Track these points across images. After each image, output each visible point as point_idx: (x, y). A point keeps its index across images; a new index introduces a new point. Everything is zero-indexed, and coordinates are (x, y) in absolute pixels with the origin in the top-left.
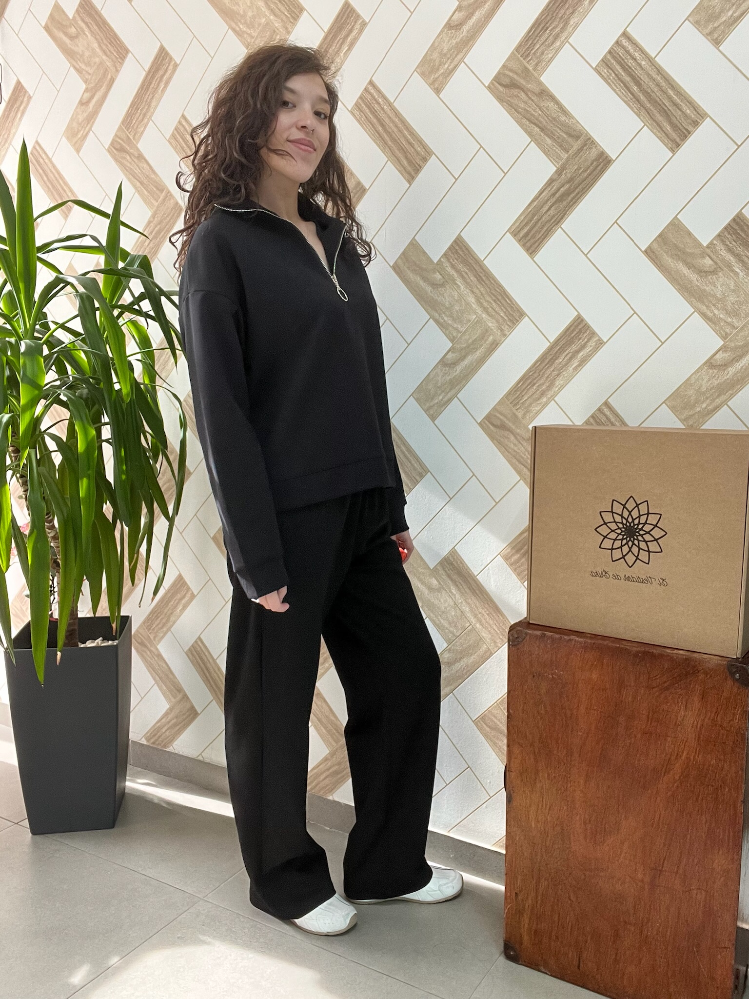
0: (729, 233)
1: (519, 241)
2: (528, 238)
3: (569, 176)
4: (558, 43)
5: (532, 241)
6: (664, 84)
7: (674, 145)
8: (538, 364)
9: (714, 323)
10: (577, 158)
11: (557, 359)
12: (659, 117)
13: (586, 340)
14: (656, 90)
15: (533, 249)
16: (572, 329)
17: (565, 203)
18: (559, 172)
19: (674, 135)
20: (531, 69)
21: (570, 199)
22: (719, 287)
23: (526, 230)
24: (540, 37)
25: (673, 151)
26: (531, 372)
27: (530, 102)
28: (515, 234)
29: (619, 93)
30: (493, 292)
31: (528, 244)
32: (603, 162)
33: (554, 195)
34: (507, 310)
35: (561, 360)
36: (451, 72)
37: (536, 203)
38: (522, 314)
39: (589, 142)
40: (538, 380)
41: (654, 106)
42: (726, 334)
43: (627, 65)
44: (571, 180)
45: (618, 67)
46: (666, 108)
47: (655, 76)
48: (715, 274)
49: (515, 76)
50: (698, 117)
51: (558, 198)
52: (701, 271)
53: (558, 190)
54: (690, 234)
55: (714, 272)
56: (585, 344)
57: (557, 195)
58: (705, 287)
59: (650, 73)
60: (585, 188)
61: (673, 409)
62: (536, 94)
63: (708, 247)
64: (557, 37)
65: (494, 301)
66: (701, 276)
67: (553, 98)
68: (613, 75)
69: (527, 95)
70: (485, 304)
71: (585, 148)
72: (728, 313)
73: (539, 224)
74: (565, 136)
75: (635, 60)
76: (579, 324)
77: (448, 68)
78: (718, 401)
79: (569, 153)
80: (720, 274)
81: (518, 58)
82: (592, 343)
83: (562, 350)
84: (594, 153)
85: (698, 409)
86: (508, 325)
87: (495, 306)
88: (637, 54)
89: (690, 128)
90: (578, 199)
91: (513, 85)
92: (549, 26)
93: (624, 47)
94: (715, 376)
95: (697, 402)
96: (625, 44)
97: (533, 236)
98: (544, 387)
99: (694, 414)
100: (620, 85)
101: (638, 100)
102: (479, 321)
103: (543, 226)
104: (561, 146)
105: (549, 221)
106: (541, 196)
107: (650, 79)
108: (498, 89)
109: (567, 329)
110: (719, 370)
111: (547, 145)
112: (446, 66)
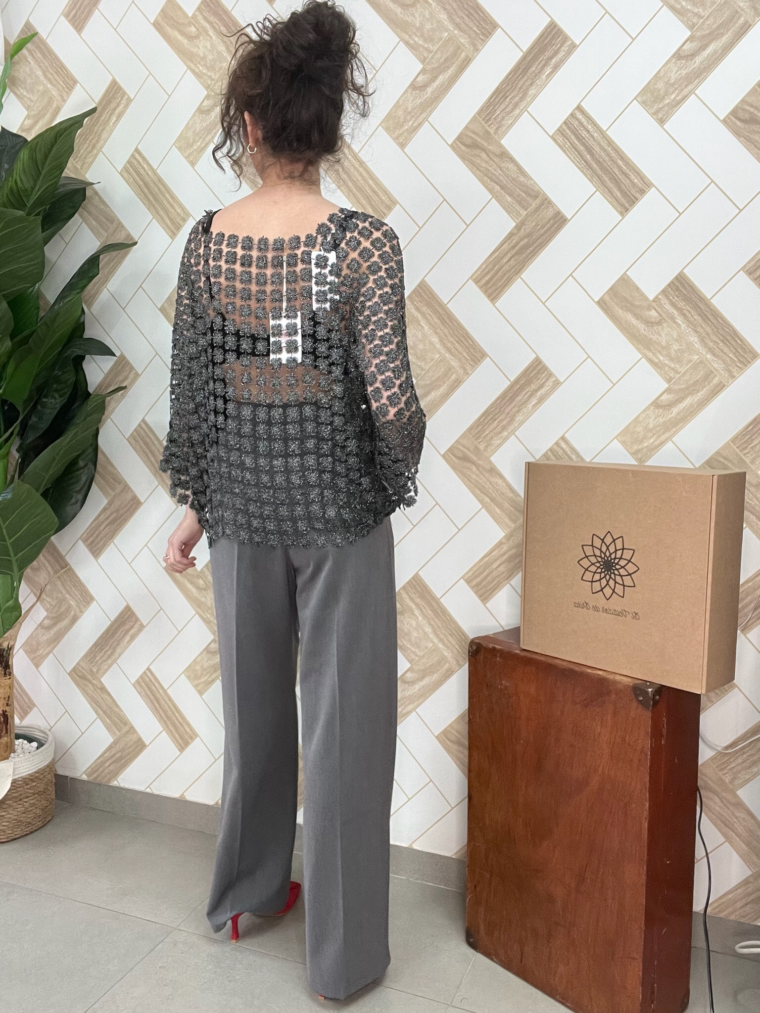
0: (672, 289)
1: (481, 288)
2: (490, 285)
3: (528, 231)
4: (517, 111)
5: (494, 288)
6: (614, 154)
7: (623, 210)
8: (498, 402)
9: (659, 368)
10: (536, 215)
11: (517, 396)
12: (611, 185)
13: (544, 380)
14: (607, 159)
15: (494, 295)
16: (530, 370)
17: (524, 255)
18: (518, 228)
19: (623, 200)
20: (492, 132)
21: (528, 252)
22: (664, 336)
23: (487, 278)
24: (501, 104)
25: (622, 214)
26: (492, 408)
27: (492, 163)
28: (477, 281)
29: (574, 160)
30: (456, 333)
31: (490, 291)
32: (559, 221)
33: (513, 247)
34: (470, 351)
35: (520, 398)
36: (414, 130)
37: (497, 254)
38: (484, 355)
39: (546, 202)
40: (499, 416)
41: (606, 174)
42: (671, 377)
43: (581, 135)
44: (528, 236)
45: (573, 137)
46: (616, 177)
47: (607, 148)
48: (659, 325)
49: (477, 138)
50: (645, 186)
51: (518, 251)
52: (648, 323)
53: (517, 244)
54: (638, 289)
55: (659, 323)
56: (544, 383)
57: (518, 248)
58: (652, 336)
59: (602, 144)
60: (542, 243)
61: (623, 443)
62: (497, 156)
63: (654, 301)
64: (516, 106)
65: (458, 342)
66: (648, 326)
67: (512, 160)
68: (568, 144)
69: (488, 156)
70: (449, 345)
71: (543, 207)
72: (671, 359)
73: (500, 274)
74: (524, 195)
75: (588, 131)
76: (538, 365)
77: (412, 124)
78: (663, 438)
79: (528, 210)
80: (665, 325)
81: (480, 122)
82: (550, 383)
83: (521, 389)
84: (550, 213)
85: (646, 444)
86: (470, 364)
87: (458, 347)
88: (590, 127)
89: (637, 195)
90: (537, 251)
91: (474, 146)
92: (509, 95)
93: (578, 119)
94: (661, 415)
95: (645, 438)
96: (579, 117)
97: (494, 285)
98: (505, 422)
99: (643, 449)
100: (574, 153)
101: (591, 169)
102: (442, 360)
103: (505, 275)
104: (520, 203)
105: (509, 271)
106: (501, 249)
107: (601, 149)
108: (460, 148)
109: (526, 370)
110: (664, 409)
111: (508, 202)
112: (410, 123)
